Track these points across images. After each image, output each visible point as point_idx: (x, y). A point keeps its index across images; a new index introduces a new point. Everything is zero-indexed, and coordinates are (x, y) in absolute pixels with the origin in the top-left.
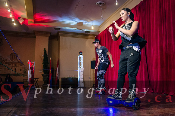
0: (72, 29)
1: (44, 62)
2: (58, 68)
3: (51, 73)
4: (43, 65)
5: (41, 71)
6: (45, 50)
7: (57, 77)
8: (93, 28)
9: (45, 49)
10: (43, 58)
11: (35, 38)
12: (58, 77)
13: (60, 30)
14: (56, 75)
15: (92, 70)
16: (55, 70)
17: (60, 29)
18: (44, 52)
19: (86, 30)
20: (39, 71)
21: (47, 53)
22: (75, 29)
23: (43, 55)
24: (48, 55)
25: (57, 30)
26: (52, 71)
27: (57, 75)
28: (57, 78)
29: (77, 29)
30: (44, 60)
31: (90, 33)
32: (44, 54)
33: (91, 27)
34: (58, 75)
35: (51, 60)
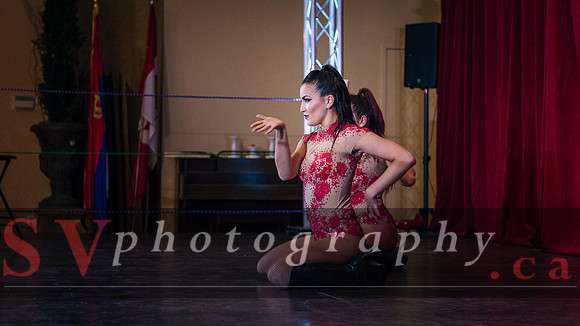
1: (46, 28)
2: (150, 79)
3: (98, 113)
4: (45, 59)
5: (29, 104)
7: (146, 148)
10: (39, 2)
12: (153, 148)
14: (134, 135)
15: (413, 95)
16: (130, 98)
20: (14, 104)
26: (108, 105)
27: (148, 136)
28: (146, 159)
34: (152, 131)
35: (97, 18)
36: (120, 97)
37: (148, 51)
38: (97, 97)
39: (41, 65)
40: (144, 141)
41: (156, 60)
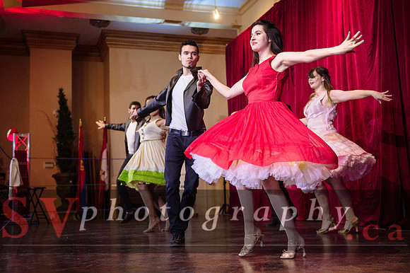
0: (147, 21)
1: (59, 132)
2: (105, 153)
3: (82, 168)
4: (58, 145)
5: (51, 165)
6: (62, 96)
7: (104, 182)
8: (216, 16)
9: (61, 90)
10: (55, 121)
11: (29, 55)
12: (107, 182)
13: (109, 27)
14: (98, 177)
16: (96, 161)
17: (108, 22)
18: (58, 99)
19: (194, 25)
20: (45, 165)
21: (69, 104)
22: (159, 21)
23: (54, 112)
24: (70, 109)
25: (100, 27)
26: (86, 164)
28: (104, 186)
29: (167, 21)
30: (58, 127)
31: (208, 35)
32: (58, 107)
33: (212, 14)
34: (106, 174)
35: (81, 128)
36: (92, 160)
37: (103, 141)
38: (82, 161)
39: (56, 148)
40: (103, 179)
41: (107, 144)
